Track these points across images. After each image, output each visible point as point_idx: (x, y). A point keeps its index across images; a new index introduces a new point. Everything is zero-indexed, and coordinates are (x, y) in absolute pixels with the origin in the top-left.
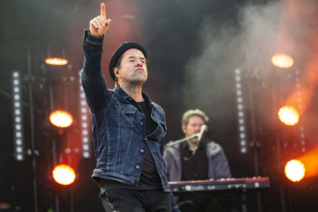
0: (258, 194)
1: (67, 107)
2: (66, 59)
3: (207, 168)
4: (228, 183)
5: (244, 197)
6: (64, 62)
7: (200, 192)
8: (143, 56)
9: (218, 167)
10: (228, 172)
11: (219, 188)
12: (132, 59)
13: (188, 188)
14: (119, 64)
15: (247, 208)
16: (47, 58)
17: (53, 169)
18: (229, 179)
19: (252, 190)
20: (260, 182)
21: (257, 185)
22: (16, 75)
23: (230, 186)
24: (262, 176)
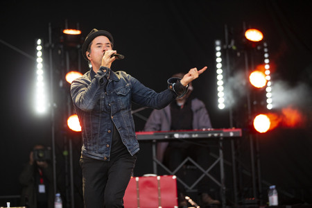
0: (232, 142)
1: (79, 68)
2: (80, 30)
3: (192, 119)
4: (208, 132)
5: (221, 144)
6: (78, 32)
7: (186, 139)
8: (109, 42)
9: (201, 119)
10: (208, 123)
11: (202, 136)
12: (99, 45)
13: (177, 136)
14: (90, 49)
15: (224, 152)
16: (65, 29)
17: (67, 118)
18: (209, 129)
19: (227, 139)
20: (234, 132)
21: (232, 134)
22: (39, 42)
23: (210, 135)
24: (236, 128)
